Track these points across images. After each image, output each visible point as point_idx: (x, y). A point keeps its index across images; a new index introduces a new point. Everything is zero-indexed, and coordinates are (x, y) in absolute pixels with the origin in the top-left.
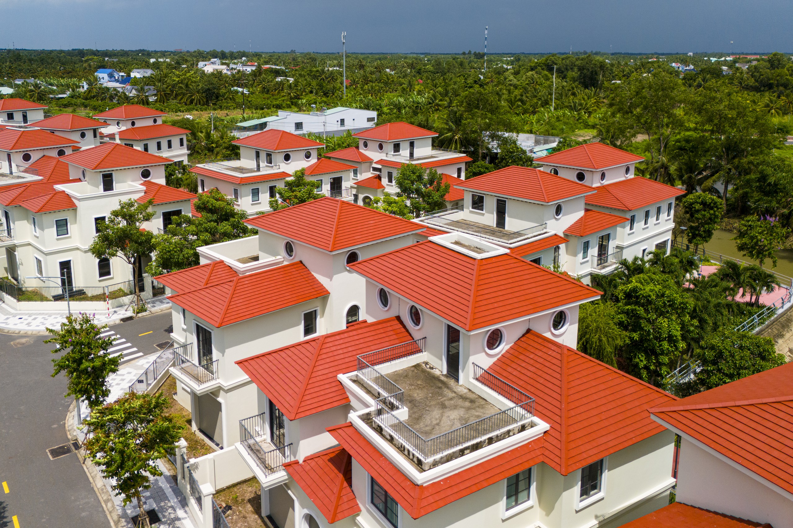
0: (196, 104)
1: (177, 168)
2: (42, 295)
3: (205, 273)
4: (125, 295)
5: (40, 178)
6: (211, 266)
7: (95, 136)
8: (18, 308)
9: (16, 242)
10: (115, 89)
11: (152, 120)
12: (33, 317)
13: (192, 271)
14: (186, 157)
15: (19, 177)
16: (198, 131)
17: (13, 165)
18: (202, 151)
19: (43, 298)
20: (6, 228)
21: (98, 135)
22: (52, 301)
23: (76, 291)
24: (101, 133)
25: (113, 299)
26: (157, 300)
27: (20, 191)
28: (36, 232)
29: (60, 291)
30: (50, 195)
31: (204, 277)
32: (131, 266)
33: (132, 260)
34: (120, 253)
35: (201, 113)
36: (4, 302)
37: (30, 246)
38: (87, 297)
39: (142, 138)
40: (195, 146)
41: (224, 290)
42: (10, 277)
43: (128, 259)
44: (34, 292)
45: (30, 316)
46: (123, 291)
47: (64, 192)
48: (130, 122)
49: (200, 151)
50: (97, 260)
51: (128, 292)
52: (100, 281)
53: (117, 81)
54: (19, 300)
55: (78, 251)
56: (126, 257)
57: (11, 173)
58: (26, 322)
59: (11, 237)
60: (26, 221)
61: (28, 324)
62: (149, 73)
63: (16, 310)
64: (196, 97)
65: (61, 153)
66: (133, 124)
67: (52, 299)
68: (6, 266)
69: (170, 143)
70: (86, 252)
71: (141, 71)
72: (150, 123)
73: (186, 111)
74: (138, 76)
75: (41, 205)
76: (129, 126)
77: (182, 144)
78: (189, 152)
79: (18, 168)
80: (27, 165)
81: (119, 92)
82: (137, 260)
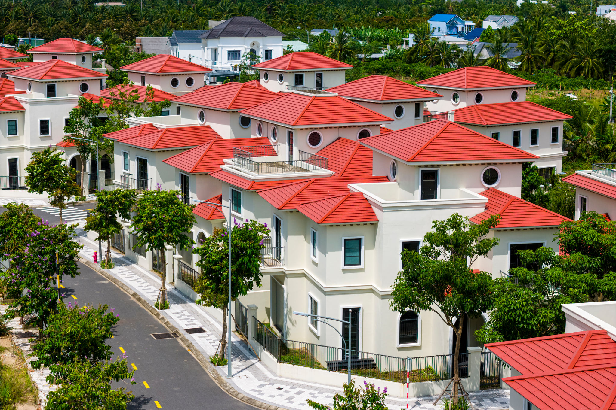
0: (586, 76)
1: (542, 178)
2: (314, 359)
3: (573, 349)
4: (437, 379)
5: (330, 172)
6: (585, 337)
7: (417, 115)
8: (278, 374)
9: (286, 268)
10: (455, 46)
11: (510, 93)
12: (298, 390)
13: (549, 342)
14: (560, 162)
15: (301, 169)
16: (584, 120)
17: (295, 150)
18: (588, 155)
19: (313, 364)
20: (274, 245)
21: (422, 114)
22: (326, 369)
23: (362, 361)
24: (426, 111)
25: (416, 381)
26: (486, 396)
27: (300, 188)
28: (314, 256)
29: (338, 357)
30: (341, 198)
31: (570, 355)
32: (450, 329)
33: (454, 319)
34: (435, 305)
35: (594, 91)
36: (260, 360)
37: (304, 278)
38: (378, 372)
39: (490, 123)
40: (578, 145)
41: (604, 381)
42: (272, 325)
43: (448, 318)
44: (302, 352)
45: (293, 388)
46: (433, 372)
47: (361, 194)
48: (474, 96)
49: (584, 155)
50: (399, 315)
51: (441, 376)
52: (400, 349)
53: (460, 34)
54: (280, 361)
55: (372, 295)
56: (445, 313)
57: (291, 162)
58: (287, 395)
59: (280, 260)
60: (303, 237)
61: (290, 399)
62: (512, 21)
63: (275, 375)
64: (588, 63)
65: (364, 134)
66: (479, 98)
67: (327, 367)
68: (269, 306)
69: (535, 134)
70: (384, 297)
71: (501, 18)
72: (505, 98)
73: (568, 88)
74: (495, 26)
75: (326, 213)
76: (472, 101)
77: (555, 139)
78: (565, 153)
79: (300, 154)
80: (313, 150)
81: (461, 51)
82: (461, 322)
